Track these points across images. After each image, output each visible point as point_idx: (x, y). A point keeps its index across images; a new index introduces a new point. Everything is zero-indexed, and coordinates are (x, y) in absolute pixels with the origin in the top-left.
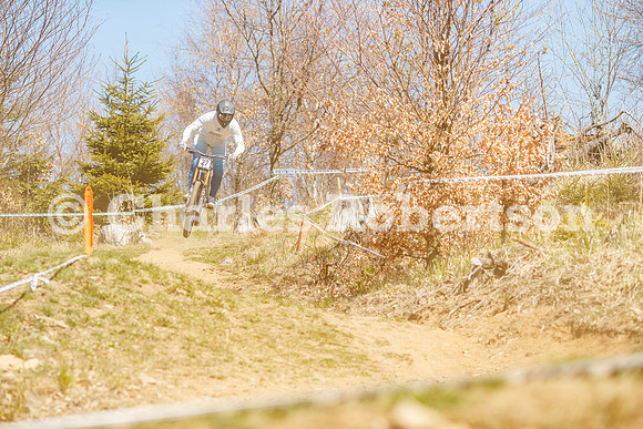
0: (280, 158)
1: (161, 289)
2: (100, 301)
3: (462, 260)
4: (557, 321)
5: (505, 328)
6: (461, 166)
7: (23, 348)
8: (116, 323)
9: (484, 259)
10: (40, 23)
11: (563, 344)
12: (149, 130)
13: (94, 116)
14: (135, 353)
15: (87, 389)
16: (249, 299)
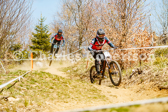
0: (82, 44)
1: (51, 79)
2: (35, 83)
3: (130, 70)
4: (155, 86)
5: (141, 88)
6: (129, 45)
7: (15, 95)
8: (39, 88)
9: (135, 70)
10: (19, 10)
11: (157, 92)
12: (48, 37)
13: (33, 34)
14: (44, 96)
15: (32, 106)
16: (74, 81)
